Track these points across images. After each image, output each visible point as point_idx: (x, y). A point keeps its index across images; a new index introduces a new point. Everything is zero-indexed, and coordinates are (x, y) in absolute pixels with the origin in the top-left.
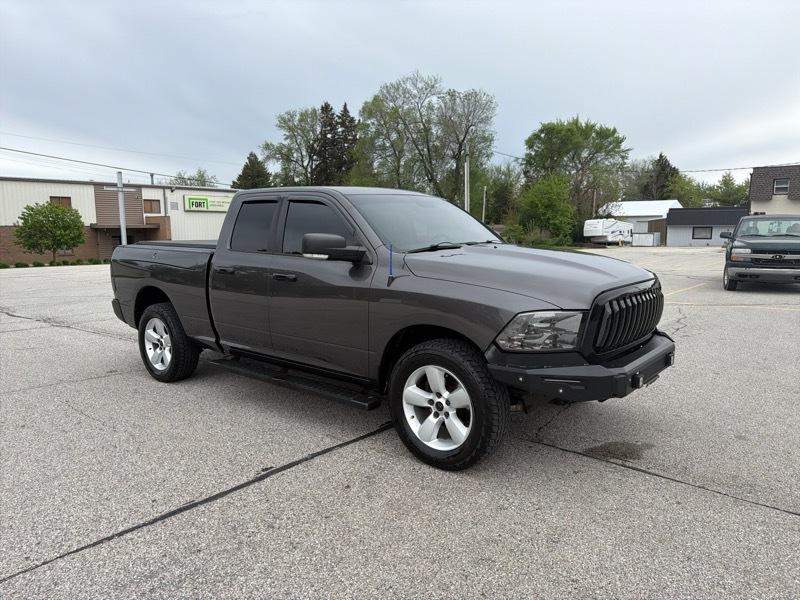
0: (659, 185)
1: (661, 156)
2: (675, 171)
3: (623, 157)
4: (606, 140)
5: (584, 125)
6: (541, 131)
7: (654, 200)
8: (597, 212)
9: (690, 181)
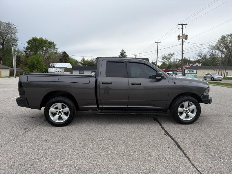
0: (64, 59)
1: (64, 51)
2: (68, 55)
3: (56, 50)
4: (51, 45)
5: (44, 40)
6: (32, 40)
7: (63, 63)
8: (50, 66)
9: (72, 59)
